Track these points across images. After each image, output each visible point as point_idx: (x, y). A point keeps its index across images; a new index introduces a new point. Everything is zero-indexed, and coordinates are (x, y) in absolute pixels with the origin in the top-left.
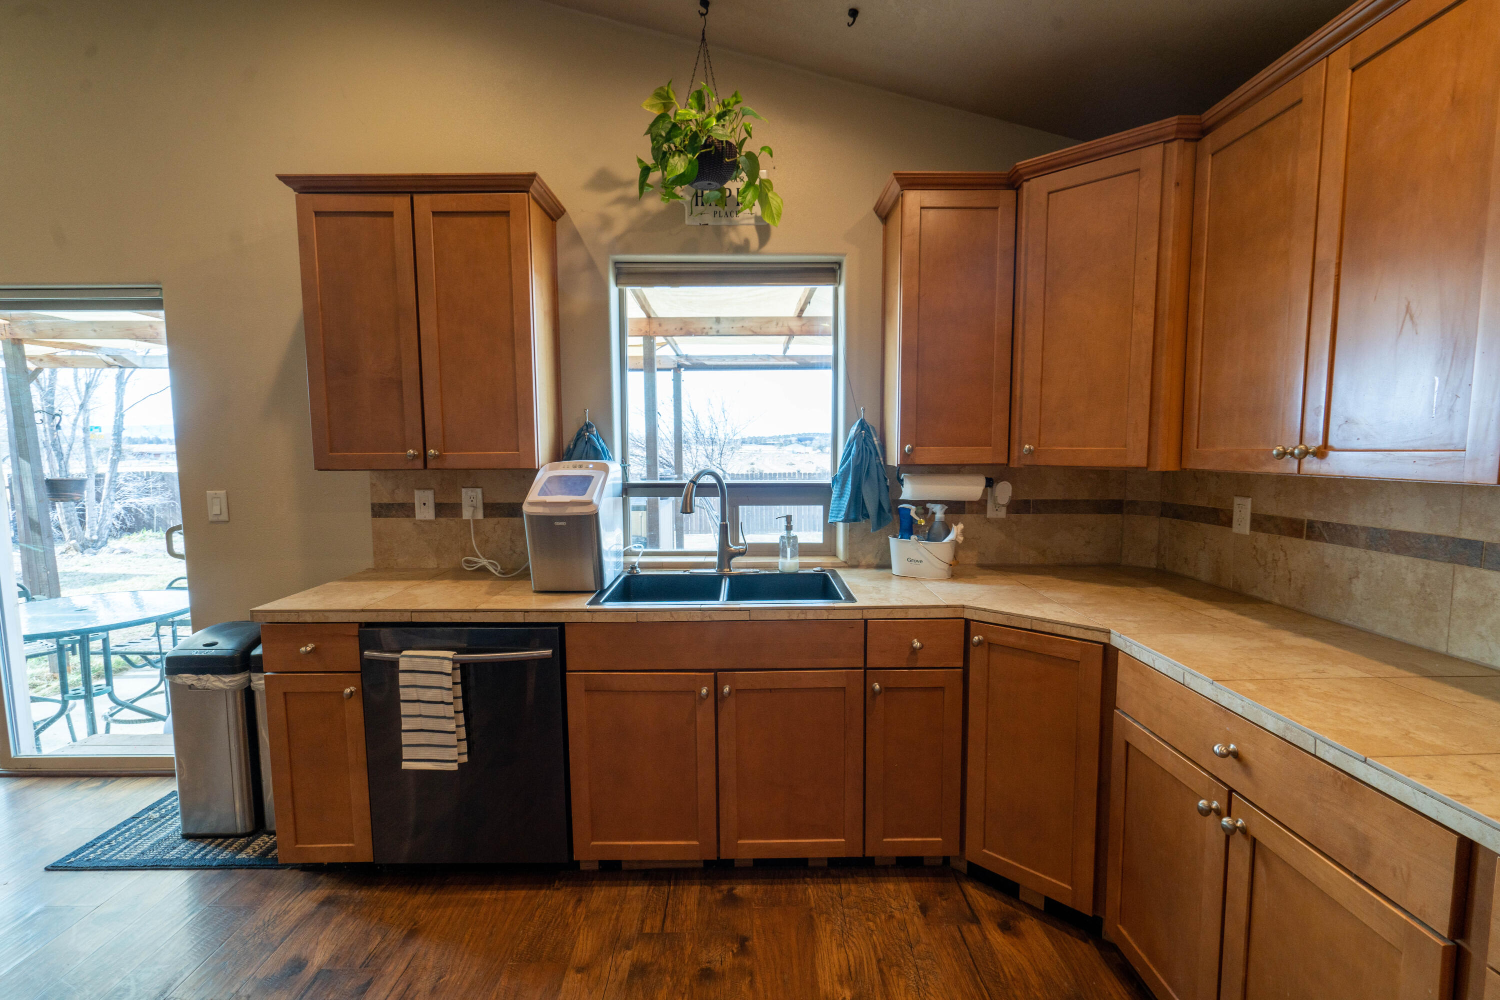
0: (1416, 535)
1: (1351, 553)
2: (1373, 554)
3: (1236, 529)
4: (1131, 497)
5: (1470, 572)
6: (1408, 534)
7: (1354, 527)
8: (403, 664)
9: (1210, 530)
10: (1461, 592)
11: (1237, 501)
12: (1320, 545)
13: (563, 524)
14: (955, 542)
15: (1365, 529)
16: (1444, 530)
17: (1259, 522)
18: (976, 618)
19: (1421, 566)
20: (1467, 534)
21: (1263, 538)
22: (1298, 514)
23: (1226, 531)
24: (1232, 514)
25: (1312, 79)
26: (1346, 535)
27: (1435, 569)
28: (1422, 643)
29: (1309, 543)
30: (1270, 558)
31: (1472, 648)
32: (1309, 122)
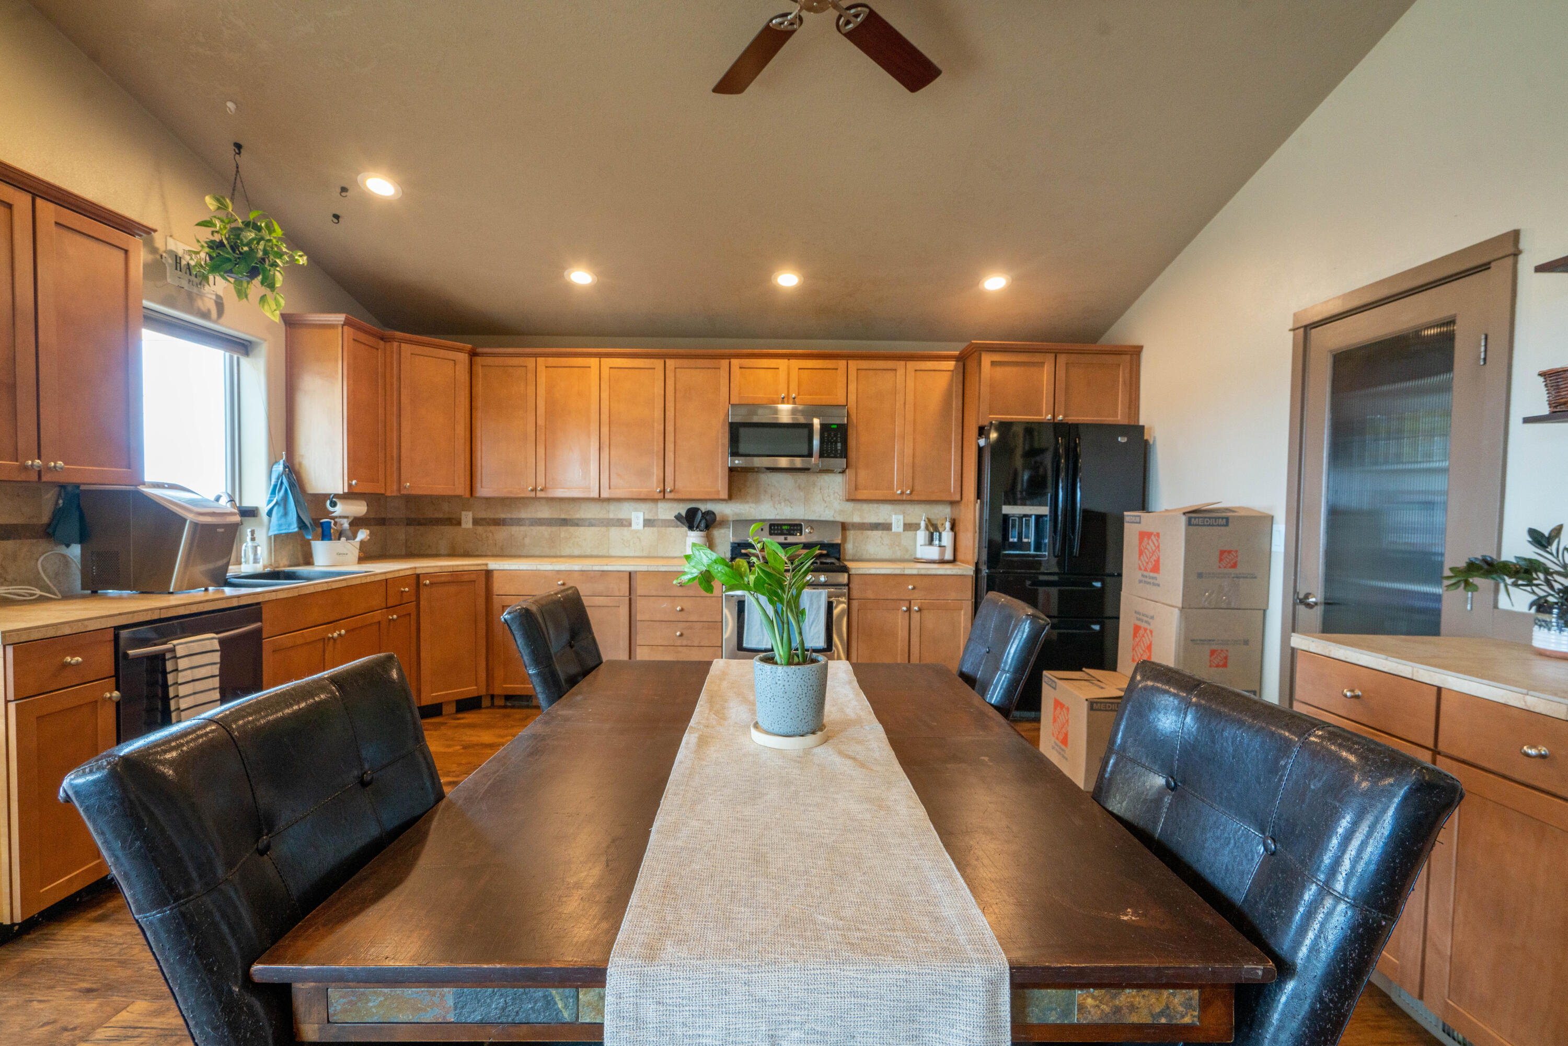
0: (547, 519)
1: (523, 528)
2: (532, 528)
3: (464, 526)
4: (390, 516)
5: (564, 528)
6: (544, 519)
7: (523, 519)
8: (180, 651)
9: (448, 530)
10: (563, 535)
11: (463, 513)
12: (509, 528)
13: (222, 530)
14: (362, 542)
15: (527, 519)
16: (556, 516)
17: (476, 522)
18: (423, 572)
19: (549, 529)
20: (563, 516)
21: (480, 529)
22: (497, 516)
23: (457, 528)
24: (460, 519)
25: (530, 362)
26: (519, 522)
27: (554, 529)
28: (552, 554)
29: (504, 527)
30: (484, 536)
31: (566, 552)
32: (531, 376)
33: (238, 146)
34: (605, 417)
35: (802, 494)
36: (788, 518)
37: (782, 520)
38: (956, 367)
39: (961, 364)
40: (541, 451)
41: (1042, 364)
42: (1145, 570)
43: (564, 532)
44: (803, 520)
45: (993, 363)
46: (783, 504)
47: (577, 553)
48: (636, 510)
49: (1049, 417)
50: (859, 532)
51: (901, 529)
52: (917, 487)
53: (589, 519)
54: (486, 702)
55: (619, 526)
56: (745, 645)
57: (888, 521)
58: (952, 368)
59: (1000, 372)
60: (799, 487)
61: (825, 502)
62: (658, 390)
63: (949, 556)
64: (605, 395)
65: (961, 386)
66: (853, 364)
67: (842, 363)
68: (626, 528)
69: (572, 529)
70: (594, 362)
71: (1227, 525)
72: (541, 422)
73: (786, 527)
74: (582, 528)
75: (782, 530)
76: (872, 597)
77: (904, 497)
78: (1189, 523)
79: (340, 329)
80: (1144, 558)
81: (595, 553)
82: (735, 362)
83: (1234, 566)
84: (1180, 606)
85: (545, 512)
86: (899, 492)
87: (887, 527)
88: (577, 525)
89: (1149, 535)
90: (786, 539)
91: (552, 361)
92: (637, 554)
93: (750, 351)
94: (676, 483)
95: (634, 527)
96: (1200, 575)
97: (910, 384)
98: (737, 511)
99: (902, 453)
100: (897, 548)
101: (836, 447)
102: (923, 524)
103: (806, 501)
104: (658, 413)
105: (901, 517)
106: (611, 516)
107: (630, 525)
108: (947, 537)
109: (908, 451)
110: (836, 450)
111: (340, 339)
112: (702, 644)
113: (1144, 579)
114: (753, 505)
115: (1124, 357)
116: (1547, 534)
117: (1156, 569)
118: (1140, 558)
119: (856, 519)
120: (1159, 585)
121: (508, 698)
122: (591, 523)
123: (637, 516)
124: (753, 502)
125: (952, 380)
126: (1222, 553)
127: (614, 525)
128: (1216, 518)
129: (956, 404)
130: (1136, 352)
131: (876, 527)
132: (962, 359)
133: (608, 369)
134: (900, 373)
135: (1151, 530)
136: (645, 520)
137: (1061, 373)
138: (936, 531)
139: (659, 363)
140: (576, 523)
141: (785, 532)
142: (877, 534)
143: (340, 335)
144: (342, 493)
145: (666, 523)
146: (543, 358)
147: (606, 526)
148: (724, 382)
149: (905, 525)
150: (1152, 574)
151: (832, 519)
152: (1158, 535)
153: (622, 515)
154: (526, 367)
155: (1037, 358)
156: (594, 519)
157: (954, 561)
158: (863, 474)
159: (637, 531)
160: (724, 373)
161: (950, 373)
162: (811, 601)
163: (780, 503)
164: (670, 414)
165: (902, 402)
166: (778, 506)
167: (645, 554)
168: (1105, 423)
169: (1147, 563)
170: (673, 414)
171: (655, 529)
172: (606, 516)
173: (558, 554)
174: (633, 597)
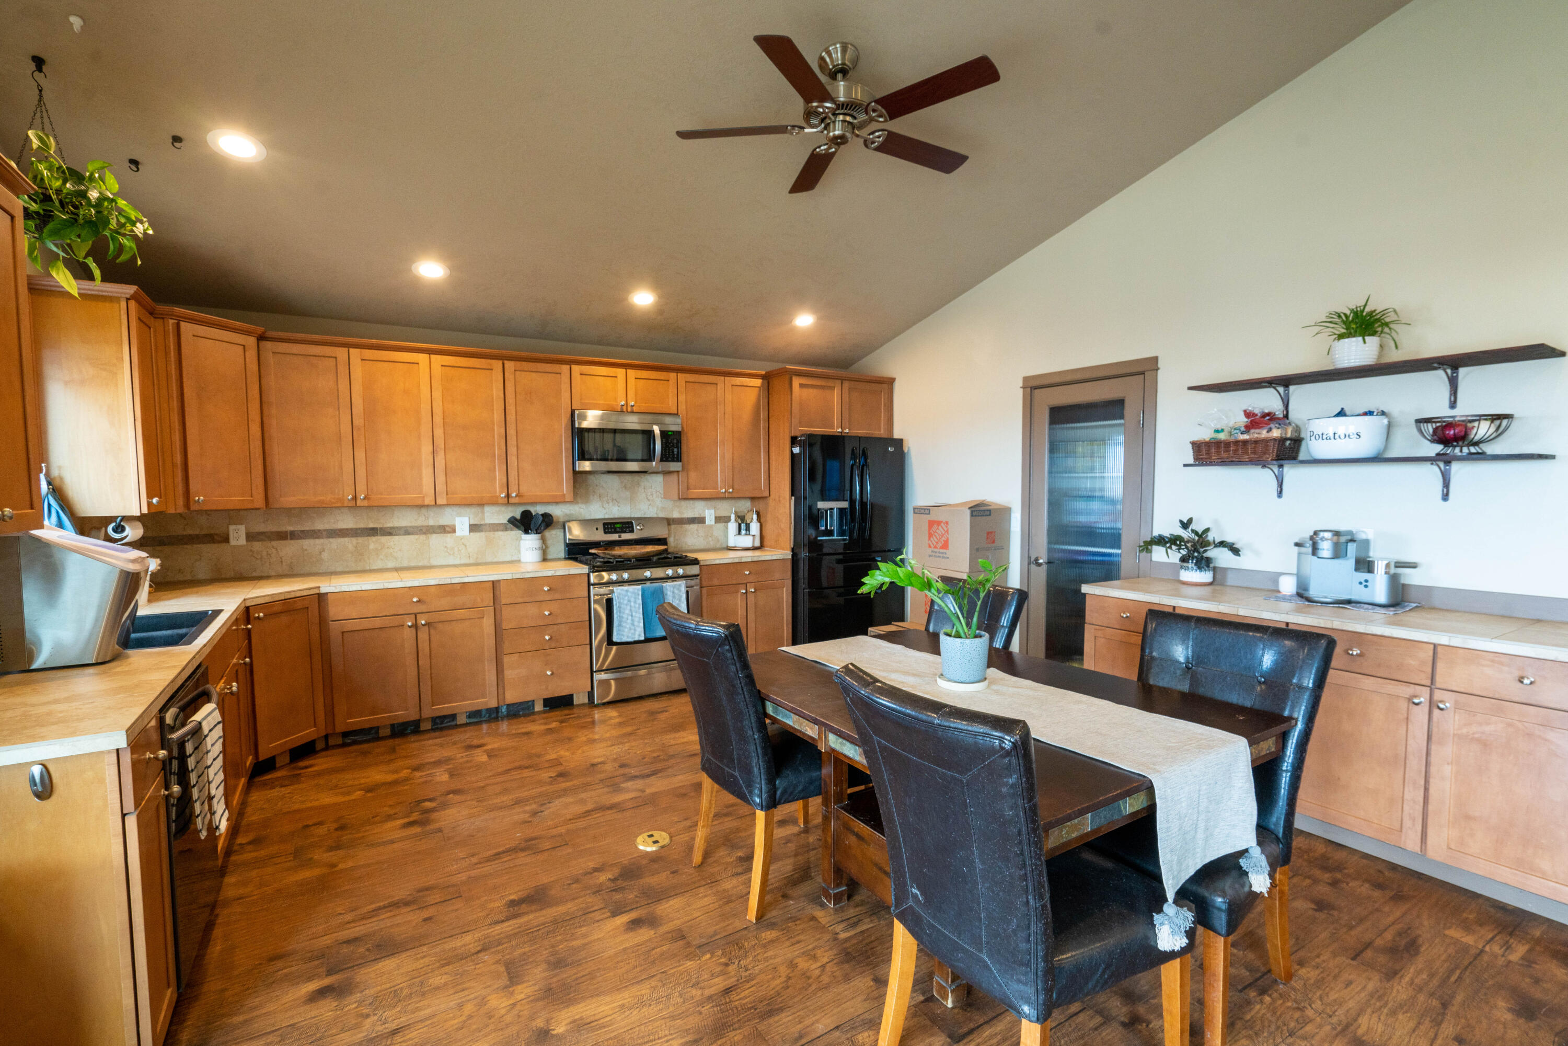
0: (351, 529)
1: (319, 541)
2: (331, 540)
3: (233, 542)
5: (374, 539)
6: (346, 529)
7: (319, 530)
9: (208, 550)
10: (372, 546)
11: (232, 528)
12: (299, 542)
15: (325, 530)
16: (362, 525)
17: (251, 537)
18: (253, 604)
19: (354, 540)
20: (371, 525)
21: (257, 546)
22: (283, 529)
23: (224, 546)
24: (228, 535)
25: (341, 353)
26: (315, 534)
27: (361, 540)
28: (359, 569)
29: (292, 542)
30: (264, 553)
31: (379, 565)
32: (343, 369)
33: (39, 62)
34: (438, 419)
35: (628, 493)
36: (616, 516)
37: (611, 519)
38: (763, 384)
39: (766, 382)
40: (360, 455)
41: (832, 388)
42: (935, 547)
43: (373, 542)
44: (634, 518)
45: (801, 385)
46: (611, 504)
47: (390, 565)
48: (460, 515)
49: (840, 430)
50: (678, 527)
51: (713, 522)
52: (736, 486)
53: (406, 527)
54: (320, 745)
55: (441, 533)
56: (615, 639)
57: (702, 516)
58: (759, 385)
59: (807, 392)
60: (625, 487)
61: (649, 500)
62: (497, 392)
63: (757, 544)
64: (437, 394)
65: (766, 400)
66: (682, 377)
67: (673, 375)
68: (449, 535)
69: (384, 539)
70: (422, 358)
71: (990, 515)
72: (358, 422)
73: (618, 526)
74: (396, 538)
75: (615, 528)
76: (717, 584)
77: (727, 495)
78: (972, 515)
79: (123, 304)
80: (934, 539)
81: (413, 564)
82: (576, 368)
83: (994, 542)
84: (968, 571)
85: (347, 521)
86: (724, 491)
87: (701, 520)
88: (390, 534)
89: (939, 523)
90: (620, 536)
91: (369, 353)
92: (463, 562)
93: (590, 359)
94: (521, 487)
95: (459, 533)
96: (977, 550)
97: (729, 397)
98: (568, 512)
99: (723, 457)
100: (710, 539)
101: (673, 452)
102: (733, 517)
103: (632, 499)
104: (498, 416)
105: (712, 511)
106: (431, 522)
107: (454, 531)
108: (755, 527)
109: (728, 456)
110: (673, 455)
111: (124, 317)
112: (571, 644)
113: (934, 554)
114: (583, 506)
115: (883, 385)
116: (1186, 522)
117: (945, 546)
118: (929, 539)
119: (676, 515)
120: (948, 558)
121: (345, 734)
122: (407, 531)
123: (462, 522)
124: (582, 503)
125: (759, 395)
126: (988, 533)
127: (434, 533)
128: (985, 511)
129: (763, 415)
130: (891, 382)
131: (692, 521)
132: (767, 378)
133: (439, 368)
134: (721, 386)
135: (940, 519)
136: (471, 526)
137: (846, 396)
138: (743, 523)
139: (497, 364)
140: (389, 532)
141: (618, 529)
142: (693, 527)
143: (124, 312)
144: (138, 514)
145: (495, 527)
146: (359, 350)
147: (425, 533)
148: (565, 387)
149: (716, 518)
150: (942, 551)
151: (655, 516)
152: (947, 523)
153: (443, 522)
154: (336, 358)
155: (830, 383)
156: (410, 527)
157: (761, 547)
158: (693, 475)
159: (462, 538)
160: (565, 378)
161: (757, 389)
162: (674, 593)
163: (608, 503)
164: (511, 417)
165: (723, 413)
166: (606, 506)
167: (472, 561)
168: (873, 436)
169: (937, 543)
170: (514, 417)
171: (482, 534)
172: (425, 524)
173: (368, 568)
174: (498, 607)
